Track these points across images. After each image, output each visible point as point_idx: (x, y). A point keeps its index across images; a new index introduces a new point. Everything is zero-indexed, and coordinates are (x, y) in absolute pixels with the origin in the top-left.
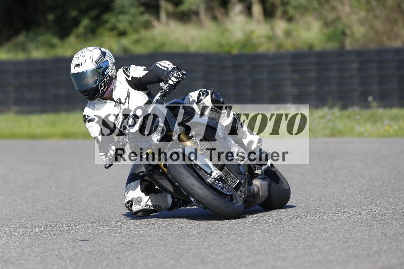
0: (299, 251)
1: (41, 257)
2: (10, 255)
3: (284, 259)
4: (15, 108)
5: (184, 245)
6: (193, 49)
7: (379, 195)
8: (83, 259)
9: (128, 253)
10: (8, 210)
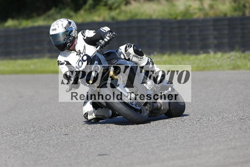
0: (187, 139)
1: (37, 145)
2: (20, 144)
3: (176, 144)
4: (48, 55)
5: (122, 137)
6: (154, 17)
7: (247, 105)
8: (61, 146)
9: (88, 142)
10: (28, 117)
